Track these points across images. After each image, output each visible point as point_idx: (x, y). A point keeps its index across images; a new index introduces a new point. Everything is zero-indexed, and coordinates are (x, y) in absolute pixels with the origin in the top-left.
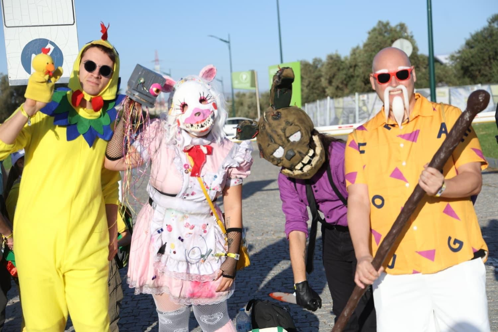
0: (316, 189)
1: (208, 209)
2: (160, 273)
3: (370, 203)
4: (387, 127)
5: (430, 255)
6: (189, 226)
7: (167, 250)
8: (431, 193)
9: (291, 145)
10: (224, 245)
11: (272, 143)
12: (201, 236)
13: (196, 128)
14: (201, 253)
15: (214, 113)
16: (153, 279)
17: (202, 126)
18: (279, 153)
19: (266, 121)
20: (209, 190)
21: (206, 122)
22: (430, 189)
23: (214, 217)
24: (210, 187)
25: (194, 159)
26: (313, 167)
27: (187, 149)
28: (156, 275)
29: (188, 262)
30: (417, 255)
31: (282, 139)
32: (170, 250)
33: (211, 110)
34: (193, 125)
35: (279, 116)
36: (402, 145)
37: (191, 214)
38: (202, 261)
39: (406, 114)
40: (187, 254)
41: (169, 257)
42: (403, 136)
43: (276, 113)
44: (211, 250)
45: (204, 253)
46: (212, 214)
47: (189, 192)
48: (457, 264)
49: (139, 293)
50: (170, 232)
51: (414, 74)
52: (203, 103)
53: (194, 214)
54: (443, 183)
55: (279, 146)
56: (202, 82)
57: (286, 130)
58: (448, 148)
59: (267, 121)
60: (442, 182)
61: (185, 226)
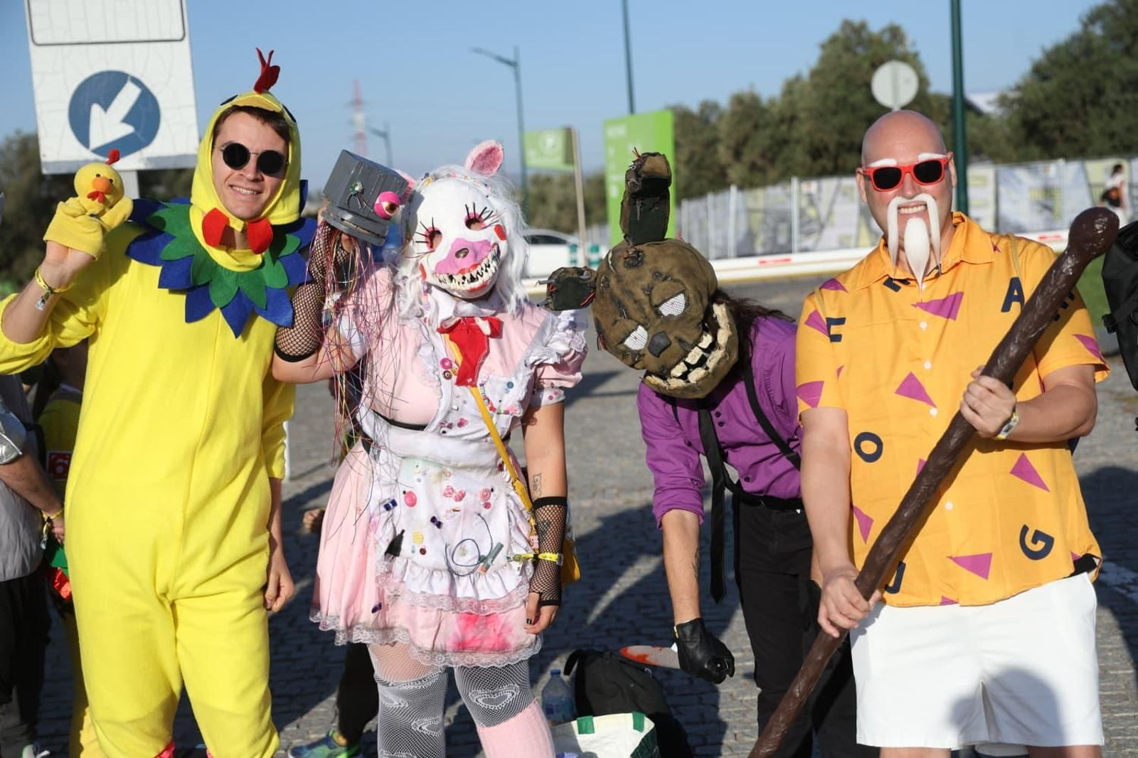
0: (720, 419)
1: (493, 455)
2: (389, 596)
3: (851, 450)
4: (890, 283)
5: (979, 565)
6: (454, 495)
7: (406, 546)
8: (989, 433)
9: (662, 323)
10: (526, 536)
11: (623, 318)
12: (479, 515)
13: (459, 283)
14: (479, 553)
15: (498, 248)
16: (374, 610)
17: (473, 279)
18: (638, 340)
19: (612, 271)
20: (495, 414)
21: (482, 269)
22: (986, 423)
23: (507, 474)
24: (499, 407)
25: (462, 348)
26: (709, 373)
27: (446, 326)
28: (382, 602)
29: (451, 572)
30: (952, 564)
31: (644, 309)
32: (413, 547)
33: (492, 243)
34: (454, 277)
35: (640, 259)
36: (923, 325)
37: (456, 468)
38: (482, 570)
39: (932, 257)
40: (449, 554)
41: (410, 561)
42: (926, 306)
43: (634, 252)
44: (499, 546)
45: (485, 553)
46: (501, 468)
47: (454, 419)
48: (1040, 585)
49: (344, 642)
50: (412, 508)
51: (952, 169)
52: (473, 226)
53: (464, 467)
54: (1014, 410)
55: (636, 324)
56: (470, 181)
57: (653, 291)
58: (1025, 334)
59: (614, 269)
60: (1011, 408)
61: (445, 495)
